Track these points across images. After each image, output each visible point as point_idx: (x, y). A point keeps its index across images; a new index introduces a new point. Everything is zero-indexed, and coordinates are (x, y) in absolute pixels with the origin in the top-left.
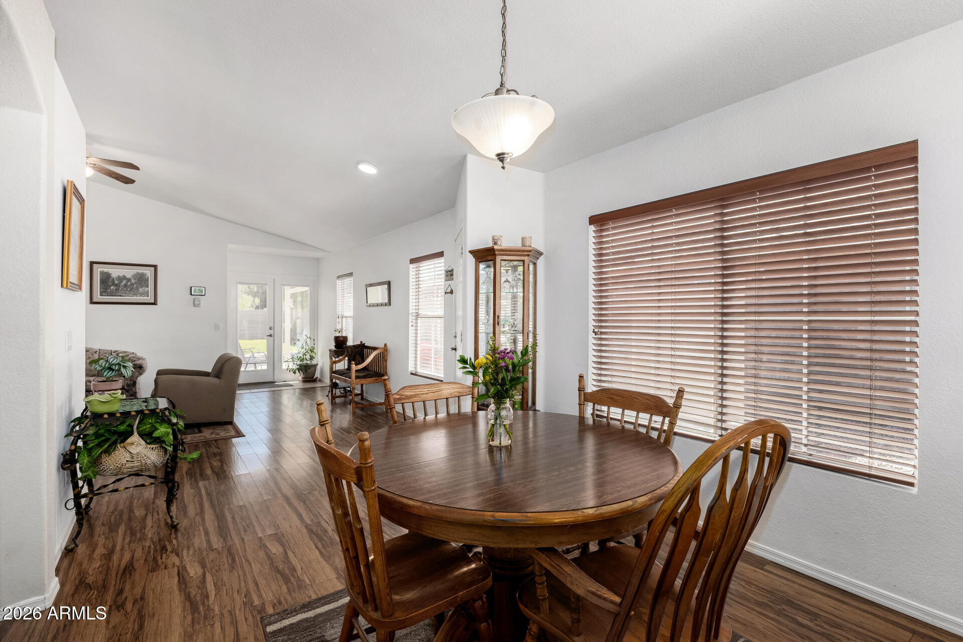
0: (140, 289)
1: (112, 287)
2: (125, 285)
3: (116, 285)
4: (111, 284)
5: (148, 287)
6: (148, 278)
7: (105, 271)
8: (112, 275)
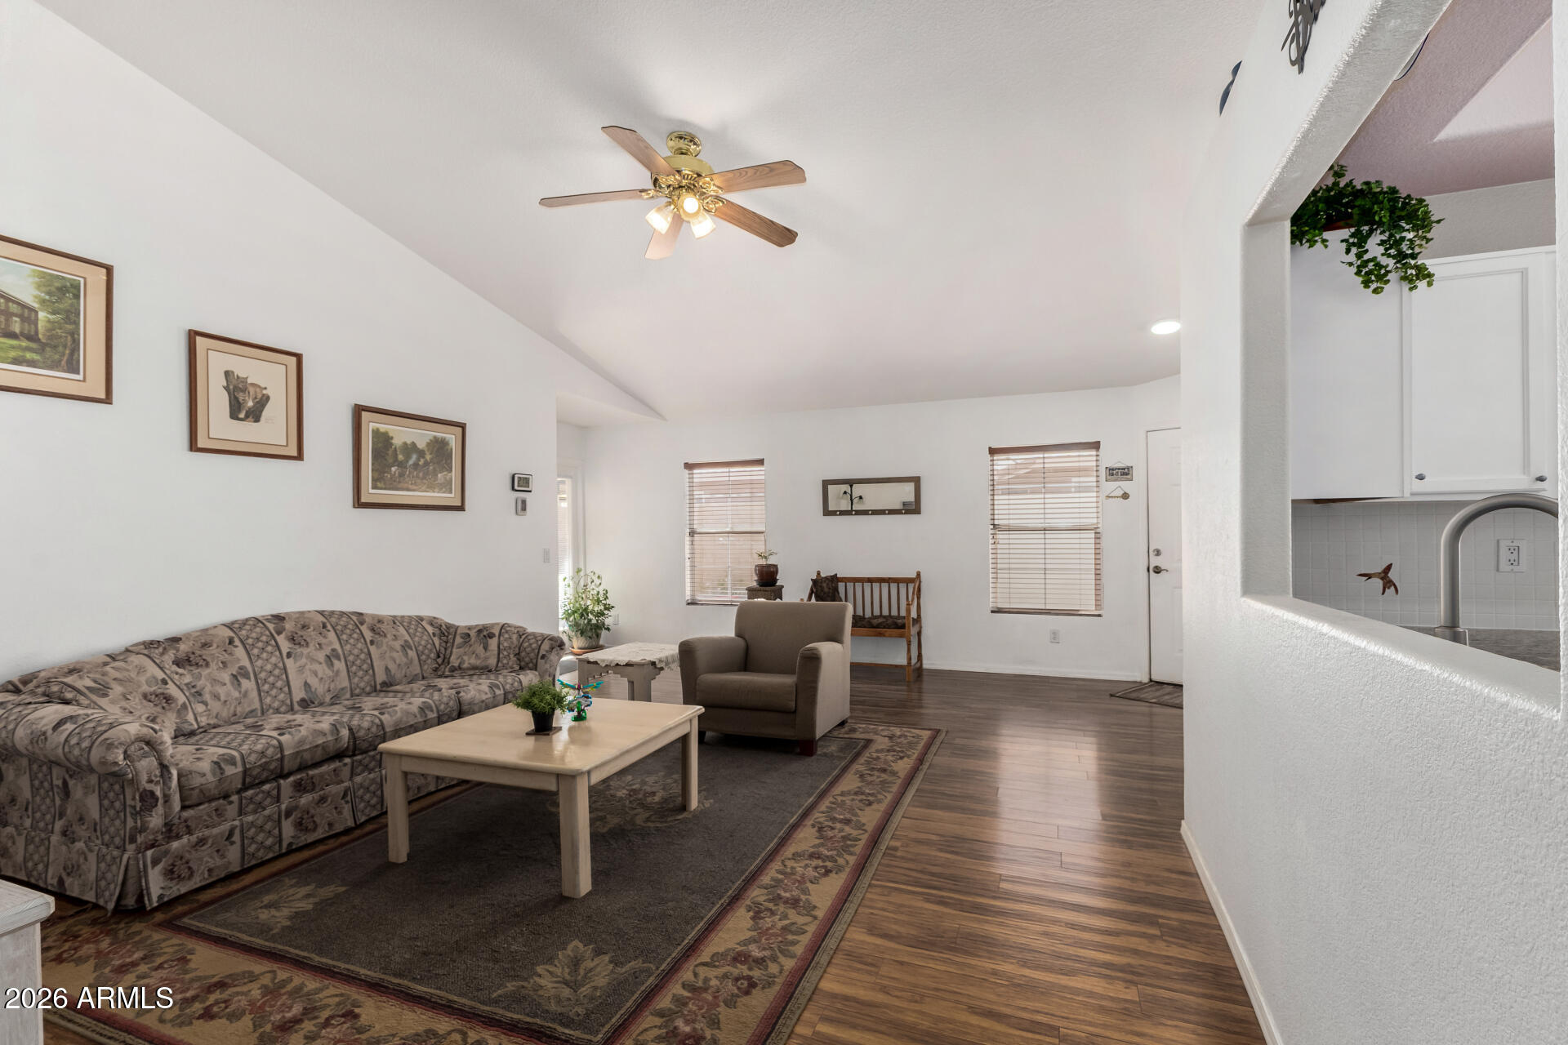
0: (439, 475)
1: (393, 469)
2: (416, 465)
3: (401, 465)
4: (391, 461)
5: (451, 471)
6: (452, 449)
7: (382, 430)
8: (393, 441)
